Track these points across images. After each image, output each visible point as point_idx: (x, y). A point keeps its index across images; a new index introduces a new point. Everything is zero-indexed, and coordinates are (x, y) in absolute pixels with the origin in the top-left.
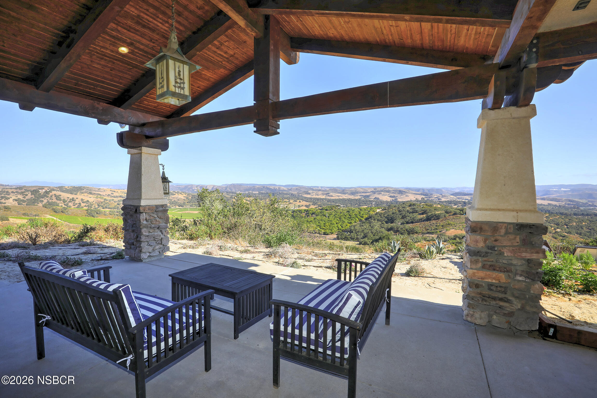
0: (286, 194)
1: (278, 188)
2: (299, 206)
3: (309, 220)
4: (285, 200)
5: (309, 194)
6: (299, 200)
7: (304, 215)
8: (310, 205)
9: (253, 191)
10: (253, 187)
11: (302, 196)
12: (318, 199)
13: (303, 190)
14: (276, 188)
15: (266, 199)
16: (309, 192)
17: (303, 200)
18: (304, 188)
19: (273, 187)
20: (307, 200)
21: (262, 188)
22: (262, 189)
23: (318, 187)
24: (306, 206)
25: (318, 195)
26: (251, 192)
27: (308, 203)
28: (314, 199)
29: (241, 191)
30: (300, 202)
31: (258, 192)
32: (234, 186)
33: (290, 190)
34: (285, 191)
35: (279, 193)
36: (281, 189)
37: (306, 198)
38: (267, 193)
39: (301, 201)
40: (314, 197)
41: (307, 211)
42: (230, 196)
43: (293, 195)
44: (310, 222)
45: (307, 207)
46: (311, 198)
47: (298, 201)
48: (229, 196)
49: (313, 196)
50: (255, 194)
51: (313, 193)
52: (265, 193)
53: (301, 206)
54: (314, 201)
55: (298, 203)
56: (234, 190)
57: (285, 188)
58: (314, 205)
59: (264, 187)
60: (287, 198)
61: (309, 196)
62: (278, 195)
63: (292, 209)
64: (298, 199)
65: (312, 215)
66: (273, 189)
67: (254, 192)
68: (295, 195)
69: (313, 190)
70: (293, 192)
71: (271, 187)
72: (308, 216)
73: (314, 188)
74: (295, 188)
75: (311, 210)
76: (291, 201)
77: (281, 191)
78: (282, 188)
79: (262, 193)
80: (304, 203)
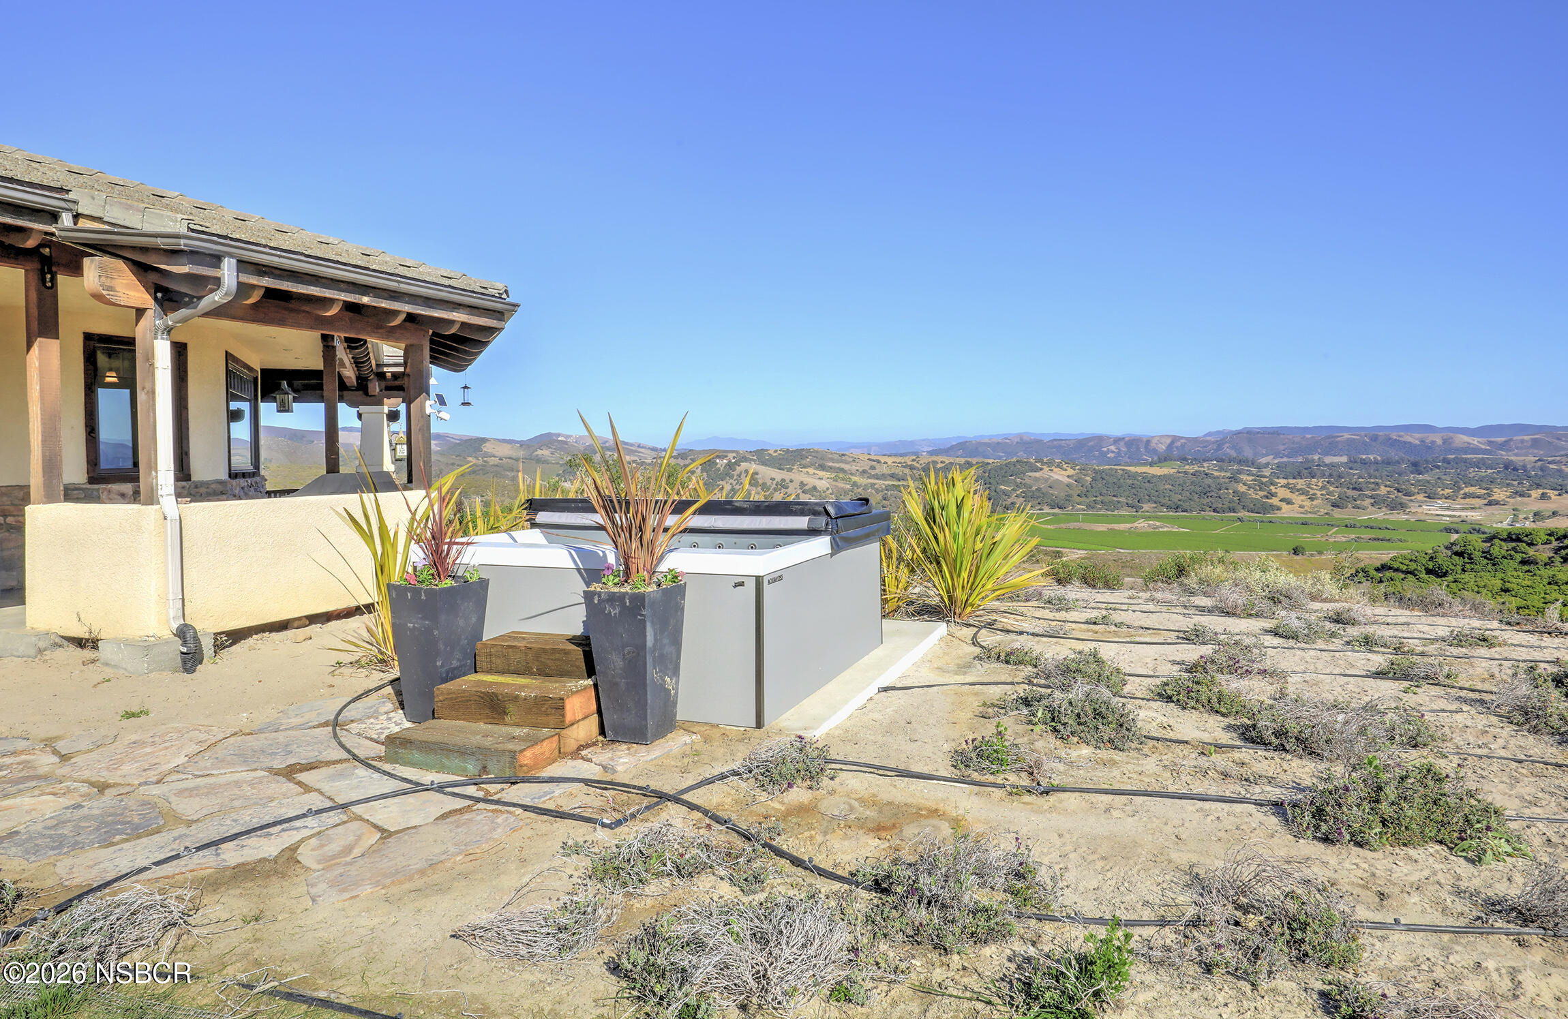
0: (1478, 464)
1: (1439, 442)
6: (1542, 492)
10: (1329, 437)
11: (1559, 471)
15: (1378, 484)
19: (1419, 436)
30: (1544, 497)
31: (1344, 459)
32: (1250, 435)
33: (1502, 446)
34: (1476, 450)
35: (1446, 461)
36: (1453, 445)
39: (1552, 493)
43: (1515, 469)
47: (1536, 494)
50: (1332, 465)
55: (1532, 504)
56: (1248, 453)
57: (1476, 441)
60: (1479, 482)
64: (1539, 486)
68: (1524, 467)
70: (1515, 455)
71: (1409, 439)
76: (1499, 495)
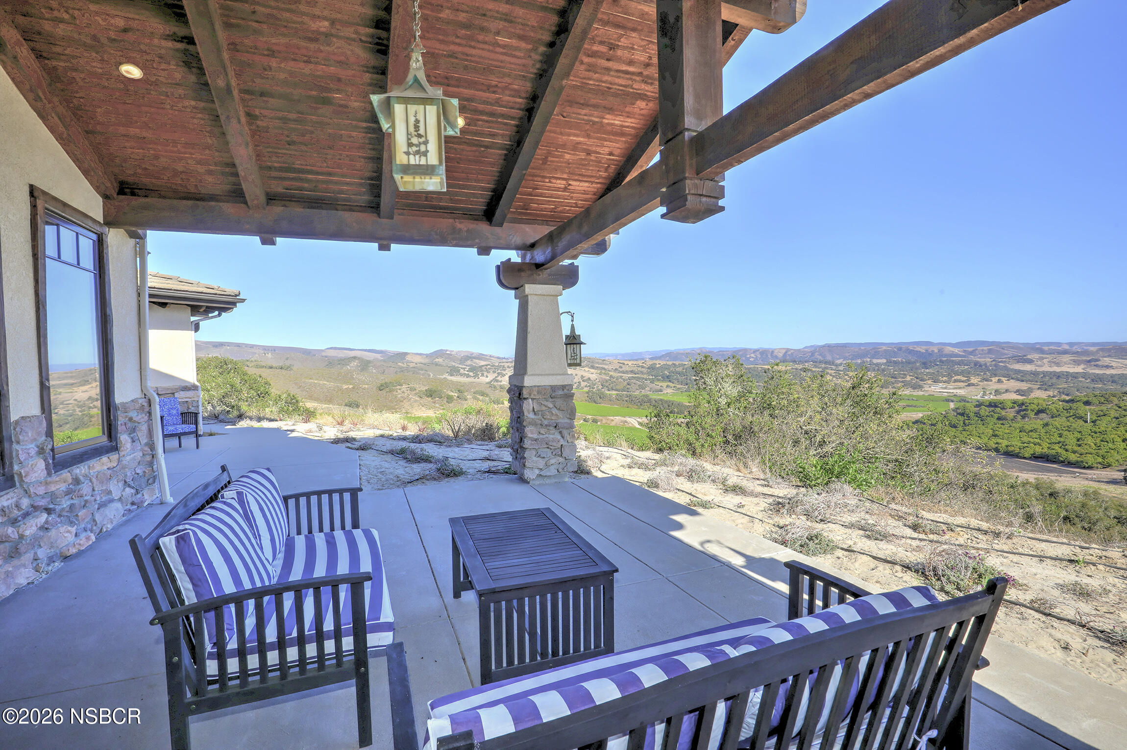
0: (959, 363)
1: (936, 351)
2: (997, 392)
3: (1028, 428)
4: (956, 378)
5: (1030, 361)
6: (998, 378)
7: (1010, 413)
8: (1030, 390)
9: (873, 357)
10: (874, 349)
11: (1006, 367)
12: (1058, 376)
13: (1011, 353)
14: (933, 351)
15: (905, 374)
16: (1029, 357)
17: (1009, 378)
18: (1013, 348)
19: (924, 347)
20: (1021, 376)
21: (894, 352)
22: (895, 354)
23: (1059, 344)
24: (1019, 392)
25: (1058, 364)
26: (869, 360)
27: (1024, 386)
28: (1045, 374)
29: (845, 359)
30: (999, 381)
31: (884, 361)
32: (830, 348)
33: (972, 353)
34: (957, 356)
35: (941, 361)
36: (944, 353)
37: (1019, 371)
38: (909, 362)
39: (1003, 379)
40: (1047, 368)
41: (1023, 404)
42: (821, 370)
43: (981, 366)
44: (1031, 431)
45: (1022, 395)
46: (1035, 374)
47: (995, 379)
48: (817, 369)
49: (1041, 366)
50: (877, 364)
51: (1042, 359)
52: (902, 362)
53: (1004, 393)
54: (1046, 381)
55: (993, 385)
56: (829, 358)
57: (956, 350)
58: (1046, 390)
59: (900, 348)
60: (962, 373)
61: (1028, 367)
62: (937, 365)
63: (976, 397)
64: (996, 375)
65: (1036, 414)
66: (923, 353)
67: (875, 361)
68: (985, 365)
69: (1042, 351)
70: (979, 358)
71: (918, 349)
72: (1023, 417)
73: (1046, 348)
74: (985, 348)
75: (1036, 401)
76: (974, 380)
77: (946, 355)
78: (949, 350)
79: (895, 362)
80: (1013, 384)
